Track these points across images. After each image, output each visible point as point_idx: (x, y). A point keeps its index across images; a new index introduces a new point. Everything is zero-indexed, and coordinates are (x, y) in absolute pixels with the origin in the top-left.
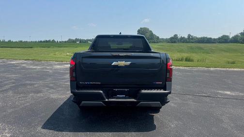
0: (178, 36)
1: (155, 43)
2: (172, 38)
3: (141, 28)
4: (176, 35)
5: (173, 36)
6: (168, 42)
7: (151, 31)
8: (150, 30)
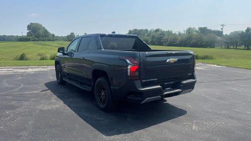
0: (75, 34)
1: (50, 40)
2: (68, 37)
3: (31, 24)
4: (72, 34)
5: (69, 34)
6: (65, 40)
7: (44, 28)
8: (43, 26)
